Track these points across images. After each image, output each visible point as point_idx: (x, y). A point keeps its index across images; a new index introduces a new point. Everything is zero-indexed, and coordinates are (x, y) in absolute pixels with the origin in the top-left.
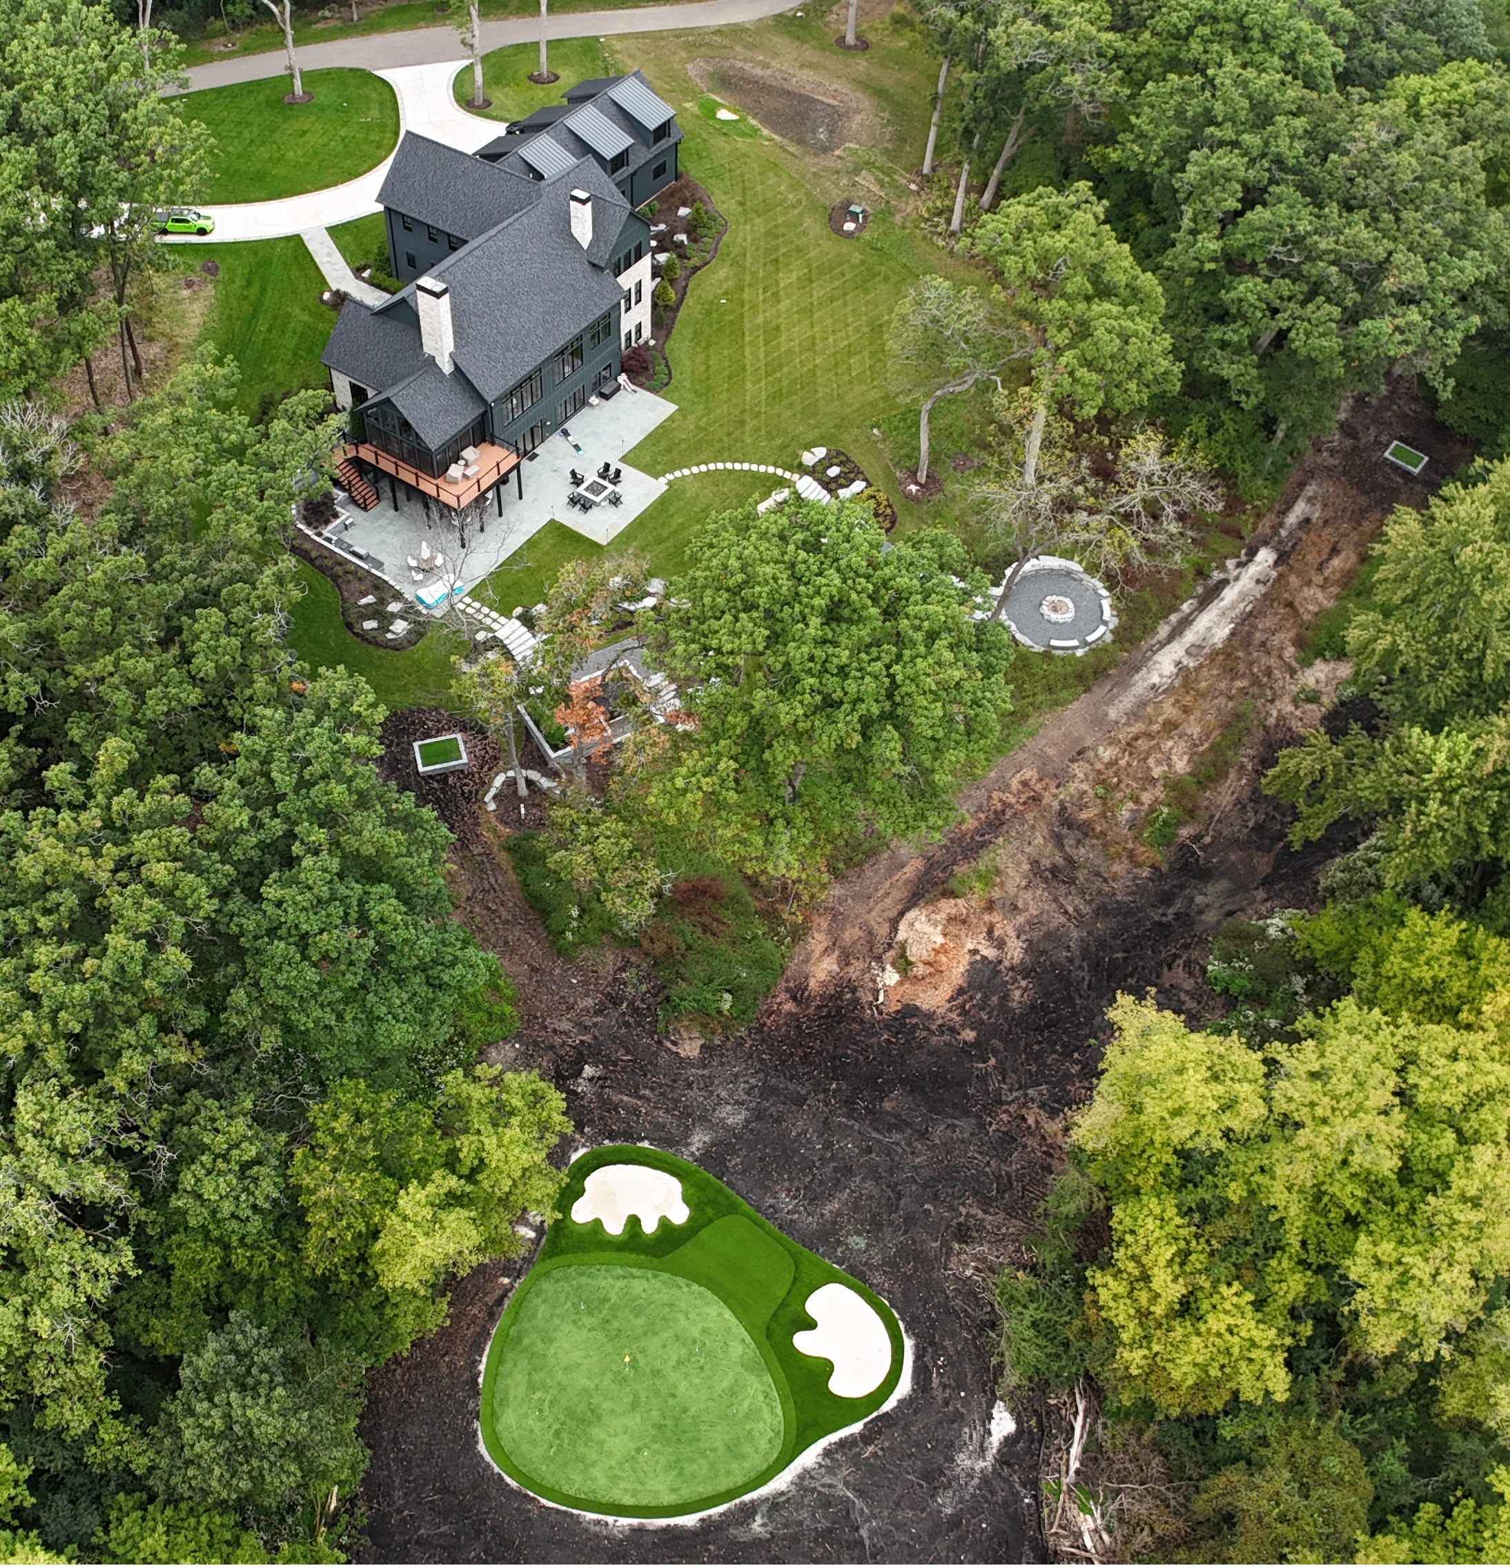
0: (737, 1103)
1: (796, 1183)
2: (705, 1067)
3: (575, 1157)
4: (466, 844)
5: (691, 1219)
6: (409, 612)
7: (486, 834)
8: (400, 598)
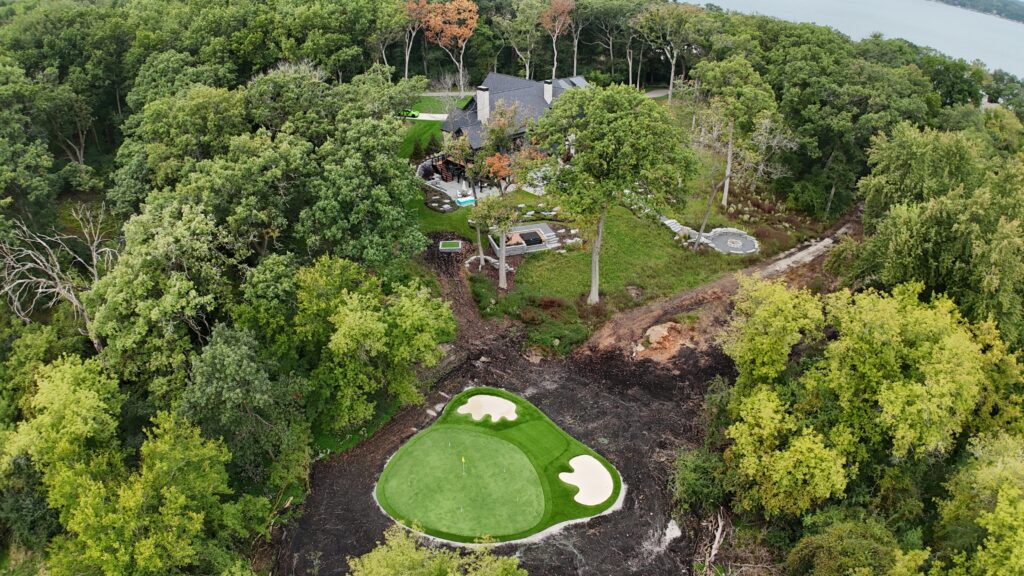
0: (553, 381)
1: (575, 414)
2: (541, 367)
3: (466, 389)
4: (452, 276)
5: (517, 419)
6: (452, 203)
7: (462, 274)
8: (450, 199)
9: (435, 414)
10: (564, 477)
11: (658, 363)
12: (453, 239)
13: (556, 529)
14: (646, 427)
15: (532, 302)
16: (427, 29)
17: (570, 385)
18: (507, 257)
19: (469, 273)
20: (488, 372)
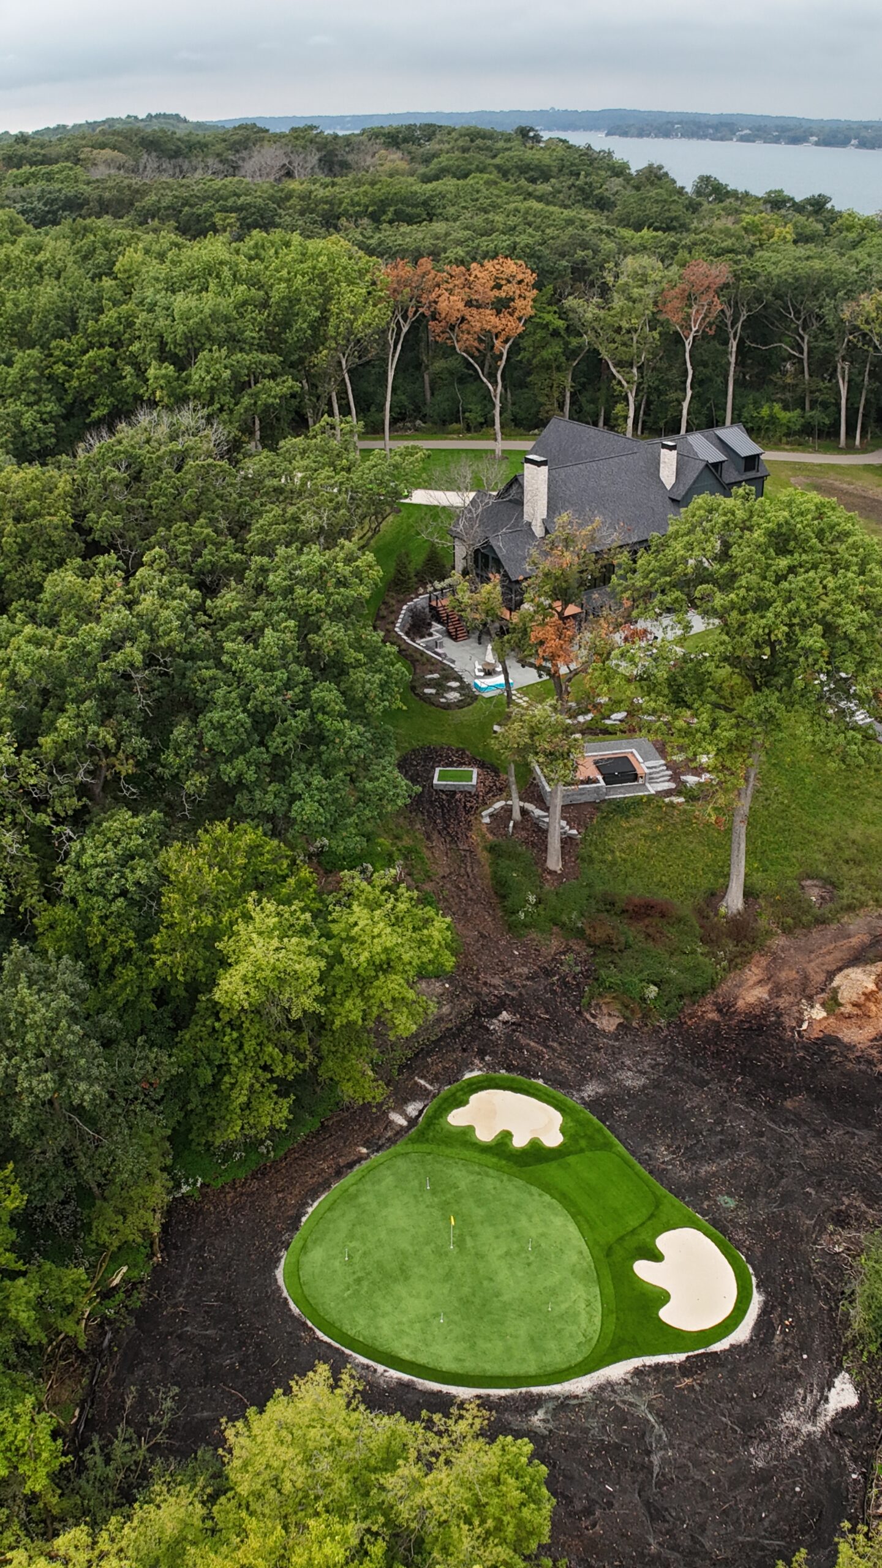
0: (639, 1071)
1: (677, 1143)
2: (617, 1040)
3: (468, 1076)
4: (454, 840)
5: (563, 1145)
6: (464, 688)
7: (475, 837)
8: (459, 679)
9: (404, 1123)
10: (643, 1269)
11: (850, 1047)
12: (461, 764)
13: (618, 1371)
14: (814, 1179)
15: (609, 904)
16: (434, 319)
17: (672, 1081)
18: (565, 808)
19: (490, 836)
20: (512, 1044)
